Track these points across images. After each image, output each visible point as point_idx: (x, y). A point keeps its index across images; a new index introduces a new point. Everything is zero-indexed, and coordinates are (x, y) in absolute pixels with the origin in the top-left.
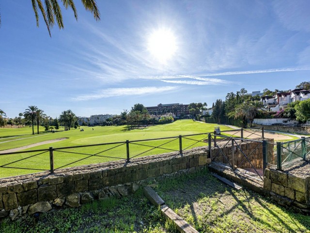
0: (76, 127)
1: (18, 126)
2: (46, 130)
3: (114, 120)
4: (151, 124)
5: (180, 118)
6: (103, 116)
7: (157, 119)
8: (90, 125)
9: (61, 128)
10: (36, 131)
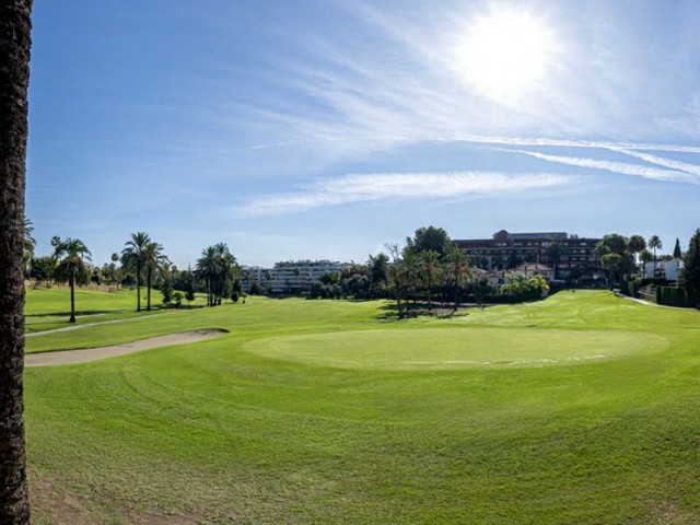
0: (235, 299)
1: (108, 287)
2: (165, 301)
3: (346, 281)
4: (472, 300)
5: (570, 285)
6: (312, 265)
7: (493, 282)
8: (272, 294)
9: (200, 298)
10: (144, 303)
